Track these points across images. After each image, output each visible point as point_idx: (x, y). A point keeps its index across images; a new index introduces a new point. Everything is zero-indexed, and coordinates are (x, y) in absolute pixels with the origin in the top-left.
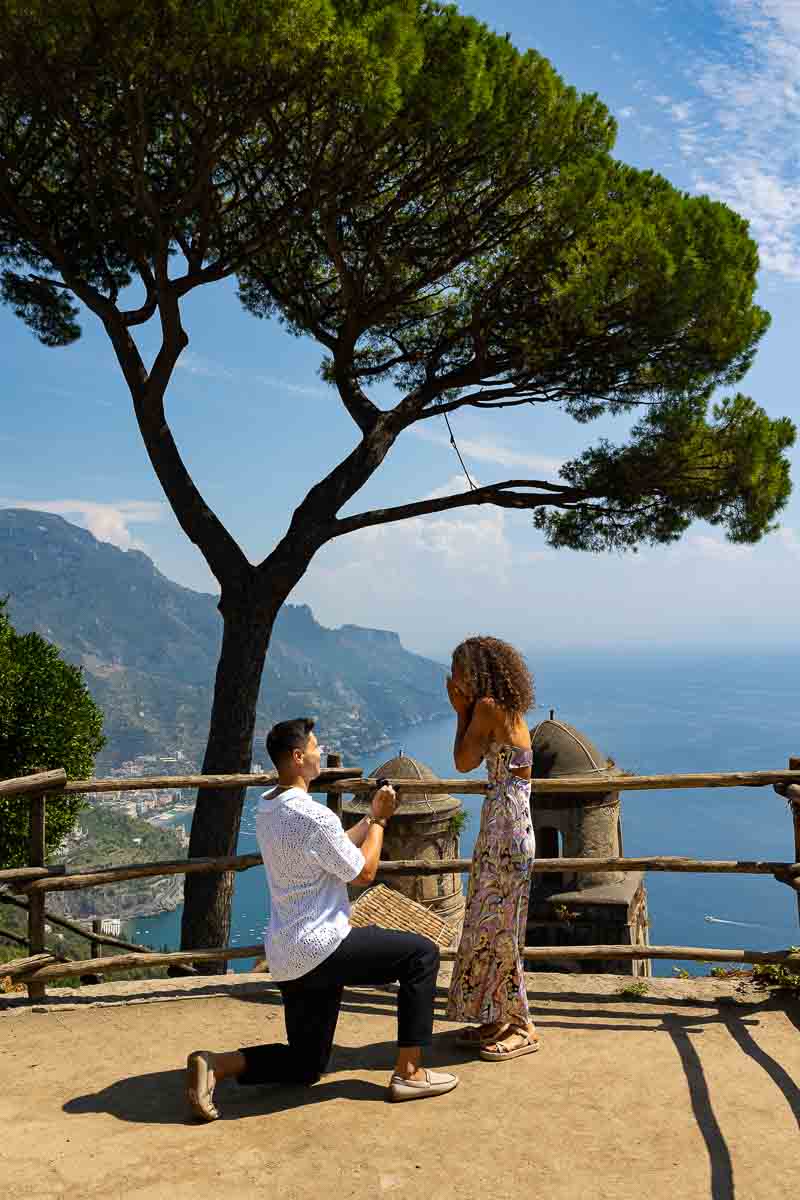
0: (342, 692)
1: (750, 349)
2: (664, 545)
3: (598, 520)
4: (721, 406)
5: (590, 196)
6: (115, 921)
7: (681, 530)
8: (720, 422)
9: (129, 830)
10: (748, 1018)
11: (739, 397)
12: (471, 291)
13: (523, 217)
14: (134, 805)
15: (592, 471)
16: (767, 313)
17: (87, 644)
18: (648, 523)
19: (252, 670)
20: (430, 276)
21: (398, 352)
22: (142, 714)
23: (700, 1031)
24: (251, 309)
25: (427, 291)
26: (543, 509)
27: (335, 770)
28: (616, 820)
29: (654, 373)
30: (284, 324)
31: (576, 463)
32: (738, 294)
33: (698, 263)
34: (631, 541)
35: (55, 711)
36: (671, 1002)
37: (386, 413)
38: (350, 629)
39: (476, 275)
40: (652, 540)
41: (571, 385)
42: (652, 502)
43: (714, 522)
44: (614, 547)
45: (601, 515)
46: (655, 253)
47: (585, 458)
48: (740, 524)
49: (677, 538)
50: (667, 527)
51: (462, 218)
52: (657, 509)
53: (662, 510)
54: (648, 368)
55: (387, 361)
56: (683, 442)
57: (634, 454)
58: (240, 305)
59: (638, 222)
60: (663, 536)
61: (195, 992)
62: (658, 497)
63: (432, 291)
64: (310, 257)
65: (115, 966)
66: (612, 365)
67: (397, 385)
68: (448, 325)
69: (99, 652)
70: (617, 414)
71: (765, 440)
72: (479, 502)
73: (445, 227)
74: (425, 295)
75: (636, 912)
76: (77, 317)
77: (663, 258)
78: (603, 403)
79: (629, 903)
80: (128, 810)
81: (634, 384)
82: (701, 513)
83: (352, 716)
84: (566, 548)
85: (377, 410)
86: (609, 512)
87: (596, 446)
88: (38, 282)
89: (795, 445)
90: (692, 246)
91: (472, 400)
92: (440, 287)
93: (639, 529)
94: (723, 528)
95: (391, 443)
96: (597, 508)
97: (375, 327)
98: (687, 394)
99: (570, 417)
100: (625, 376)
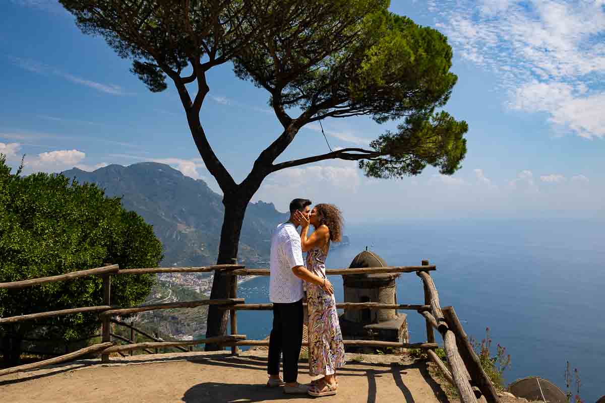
1: (449, 91)
2: (414, 176)
3: (386, 166)
4: (435, 116)
5: (378, 27)
6: (190, 337)
7: (422, 169)
8: (435, 123)
10: (403, 371)
11: (443, 111)
12: (332, 69)
13: (353, 36)
14: (199, 287)
15: (384, 144)
16: (455, 76)
17: (179, 220)
18: (407, 167)
20: (313, 62)
21: (301, 94)
22: (202, 249)
23: (381, 376)
24: (239, 76)
25: (313, 68)
26: (363, 160)
27: (234, 265)
28: (394, 294)
29: (410, 102)
30: (253, 83)
31: (377, 141)
32: (442, 68)
33: (424, 55)
34: (400, 174)
35: (140, 244)
36: (373, 364)
37: (294, 120)
39: (334, 61)
40: (409, 173)
41: (375, 108)
42: (409, 157)
43: (435, 166)
44: (393, 177)
45: (388, 163)
46: (406, 51)
47: (381, 138)
48: (446, 167)
49: (420, 173)
50: (415, 169)
51: (327, 37)
52: (411, 161)
53: (413, 161)
54: (407, 100)
55: (297, 98)
56: (419, 131)
57: (401, 137)
58: (234, 75)
59: (398, 38)
60: (414, 172)
61: (173, 359)
62: (412, 155)
63: (315, 68)
64: (264, 54)
65: (138, 347)
66: (392, 99)
67: (301, 108)
68: (323, 82)
69: (184, 222)
70: (394, 120)
71: (454, 130)
72: (334, 158)
73: (321, 41)
74: (312, 70)
75: (402, 333)
76: (165, 80)
77: (409, 53)
78: (389, 115)
79: (399, 329)
80: (196, 289)
81: (402, 107)
82: (429, 162)
84: (373, 177)
85: (291, 119)
86: (391, 162)
87: (385, 134)
88: (149, 65)
89: (468, 132)
90: (422, 48)
91: (332, 114)
92: (318, 66)
93: (404, 169)
94: (438, 168)
95: (296, 132)
96: (386, 160)
97: (291, 84)
98: (423, 111)
99: (374, 122)
100: (398, 104)
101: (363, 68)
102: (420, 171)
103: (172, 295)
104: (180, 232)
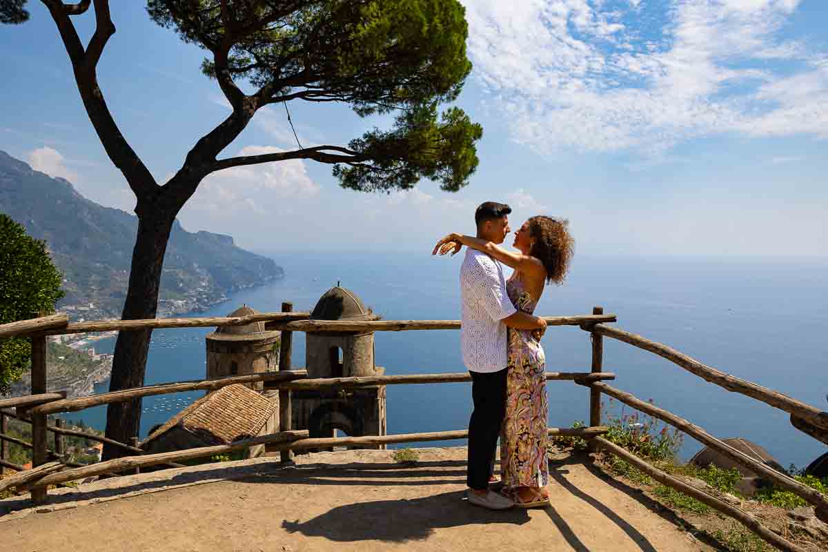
0: (197, 270)
1: (460, 83)
2: (404, 191)
3: (368, 174)
4: (446, 113)
7: (415, 183)
8: (446, 122)
9: (55, 351)
11: (456, 108)
12: (300, 30)
15: (367, 145)
16: (470, 63)
18: (396, 177)
19: (158, 251)
20: (274, 17)
21: (254, 61)
24: (156, 20)
25: (272, 25)
26: (339, 165)
27: (289, 314)
28: (372, 341)
29: (404, 92)
30: (178, 33)
31: (358, 140)
32: (459, 48)
33: (440, 27)
34: (386, 188)
37: (249, 97)
38: (203, 234)
39: (304, 20)
40: (398, 187)
41: (356, 94)
42: (399, 166)
43: (433, 179)
44: (377, 190)
45: (370, 171)
46: (417, 17)
47: (364, 138)
48: (449, 181)
49: (412, 187)
50: (407, 181)
52: (401, 170)
53: (404, 171)
54: (401, 88)
55: (246, 66)
57: (391, 137)
58: (148, 16)
60: (405, 186)
62: (402, 163)
63: (276, 26)
67: (251, 82)
68: (285, 49)
70: (382, 113)
71: (467, 134)
72: (303, 157)
74: (271, 27)
76: (25, 6)
77: (422, 20)
78: (374, 107)
81: (393, 98)
82: (426, 174)
83: (204, 284)
84: (350, 189)
85: (242, 94)
86: (375, 170)
87: (371, 131)
89: (481, 139)
90: (437, 16)
91: (301, 95)
92: (281, 24)
93: (391, 181)
94: (438, 183)
95: (251, 115)
96: (369, 166)
97: (239, 44)
98: (422, 106)
99: (354, 113)
100: (387, 92)
101: (359, 31)
102: (412, 184)
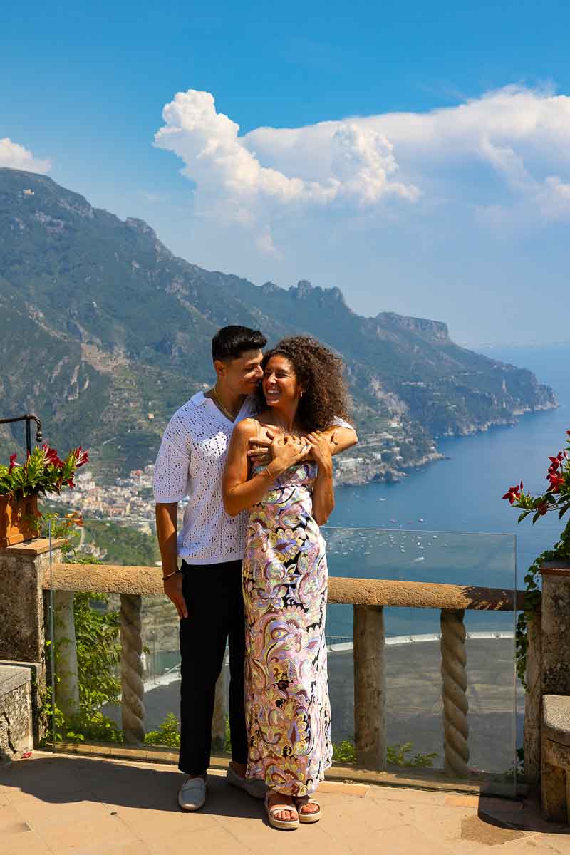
0: (380, 395)
22: (151, 415)
69: (98, 341)
80: (141, 526)
83: (394, 425)
103: (87, 541)
104: (90, 368)
